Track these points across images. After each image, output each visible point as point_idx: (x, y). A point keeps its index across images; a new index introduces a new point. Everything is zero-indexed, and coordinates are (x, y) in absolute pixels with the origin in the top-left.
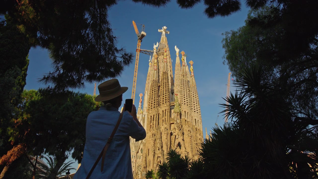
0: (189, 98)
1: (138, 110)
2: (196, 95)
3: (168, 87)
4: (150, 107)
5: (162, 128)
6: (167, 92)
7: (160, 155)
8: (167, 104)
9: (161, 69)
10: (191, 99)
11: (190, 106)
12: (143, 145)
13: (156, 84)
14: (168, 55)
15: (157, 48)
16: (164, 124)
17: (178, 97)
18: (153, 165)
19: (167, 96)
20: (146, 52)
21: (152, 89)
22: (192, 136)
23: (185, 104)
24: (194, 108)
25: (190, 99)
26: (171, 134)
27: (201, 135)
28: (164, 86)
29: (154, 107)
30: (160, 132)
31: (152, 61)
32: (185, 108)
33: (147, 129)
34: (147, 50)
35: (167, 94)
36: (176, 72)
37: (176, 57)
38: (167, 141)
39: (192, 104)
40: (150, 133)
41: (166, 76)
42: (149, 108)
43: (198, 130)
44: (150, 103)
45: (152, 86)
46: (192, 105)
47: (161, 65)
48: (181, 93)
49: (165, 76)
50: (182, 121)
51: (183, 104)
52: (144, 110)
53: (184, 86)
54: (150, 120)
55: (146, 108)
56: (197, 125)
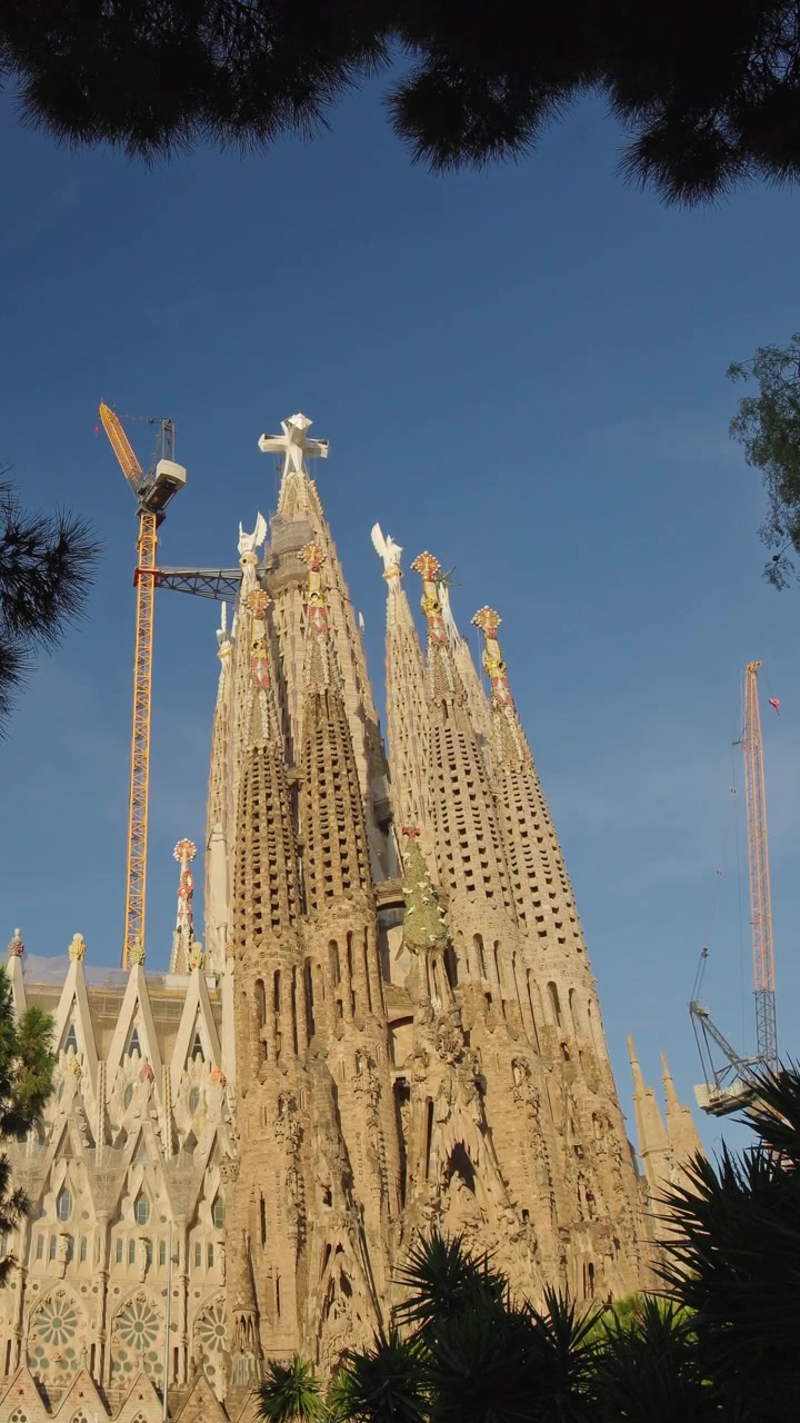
0: (496, 846)
1: (176, 946)
2: (543, 825)
3: (351, 784)
5: (340, 1056)
6: (348, 821)
7: (339, 1237)
8: (356, 897)
9: (295, 676)
10: (510, 855)
11: (508, 900)
12: (224, 1173)
13: (273, 773)
14: (333, 585)
15: (259, 551)
16: (348, 1029)
17: (423, 846)
18: (300, 1305)
19: (350, 848)
20: (191, 581)
21: (249, 809)
22: (543, 1097)
23: (471, 888)
24: (538, 911)
25: (500, 856)
26: (402, 1092)
27: (602, 1086)
28: (323, 783)
30: (327, 1082)
31: (233, 634)
32: (472, 916)
33: (242, 1064)
34: (202, 571)
35: (348, 834)
36: (392, 690)
37: (387, 596)
38: (374, 1139)
39: (518, 886)
40: (260, 1090)
41: (334, 718)
42: (243, 927)
43: (575, 1058)
44: (248, 897)
45: (250, 788)
46: (517, 894)
47: (296, 654)
48: (441, 819)
49: (323, 720)
50: (462, 1002)
51: (462, 887)
52: (211, 947)
53: (454, 773)
54: (255, 1006)
55: (222, 930)
56: (569, 1024)
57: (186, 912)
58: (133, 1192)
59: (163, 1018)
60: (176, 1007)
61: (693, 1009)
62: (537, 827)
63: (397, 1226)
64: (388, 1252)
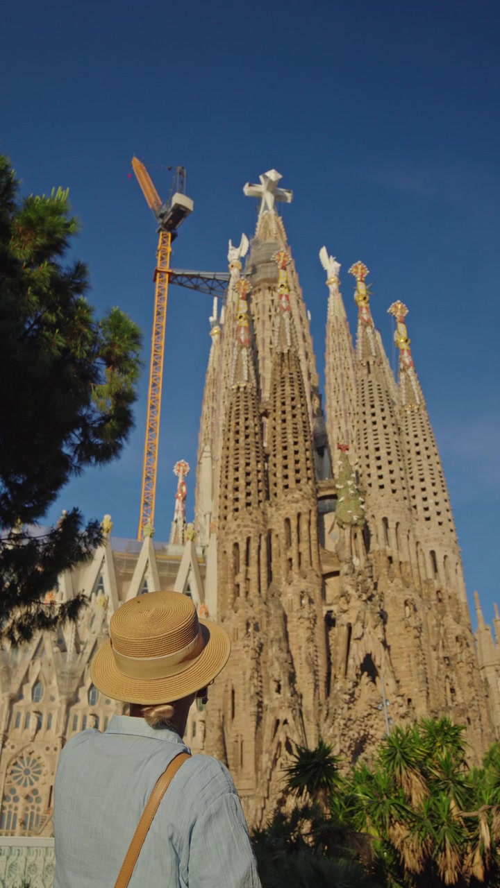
0: (399, 460)
1: (174, 531)
2: (431, 447)
3: (303, 414)
4: (229, 503)
5: (289, 595)
6: (301, 439)
7: (285, 714)
8: (304, 490)
10: (408, 466)
11: (406, 495)
13: (250, 404)
15: (242, 260)
16: (296, 577)
17: (350, 458)
18: (257, 760)
19: (301, 457)
20: (194, 280)
21: (233, 428)
22: (424, 625)
23: (382, 487)
24: (425, 504)
25: (402, 466)
26: (330, 622)
27: (462, 619)
28: (284, 412)
29: (248, 504)
30: (280, 612)
31: (221, 321)
32: (381, 505)
33: (222, 599)
34: (203, 274)
35: (301, 448)
36: (330, 359)
37: (328, 296)
38: (311, 650)
39: (413, 487)
40: (234, 616)
41: (293, 369)
42: (226, 508)
43: (446, 601)
44: (230, 487)
45: (233, 414)
46: (412, 493)
47: (264, 334)
48: (363, 441)
49: (286, 371)
50: (373, 562)
51: (375, 486)
52: (199, 528)
53: (373, 410)
54: (232, 560)
55: (208, 516)
56: (443, 578)
57: (181, 509)
59: (165, 573)
60: (175, 567)
62: (427, 448)
63: (324, 708)
64: (318, 725)
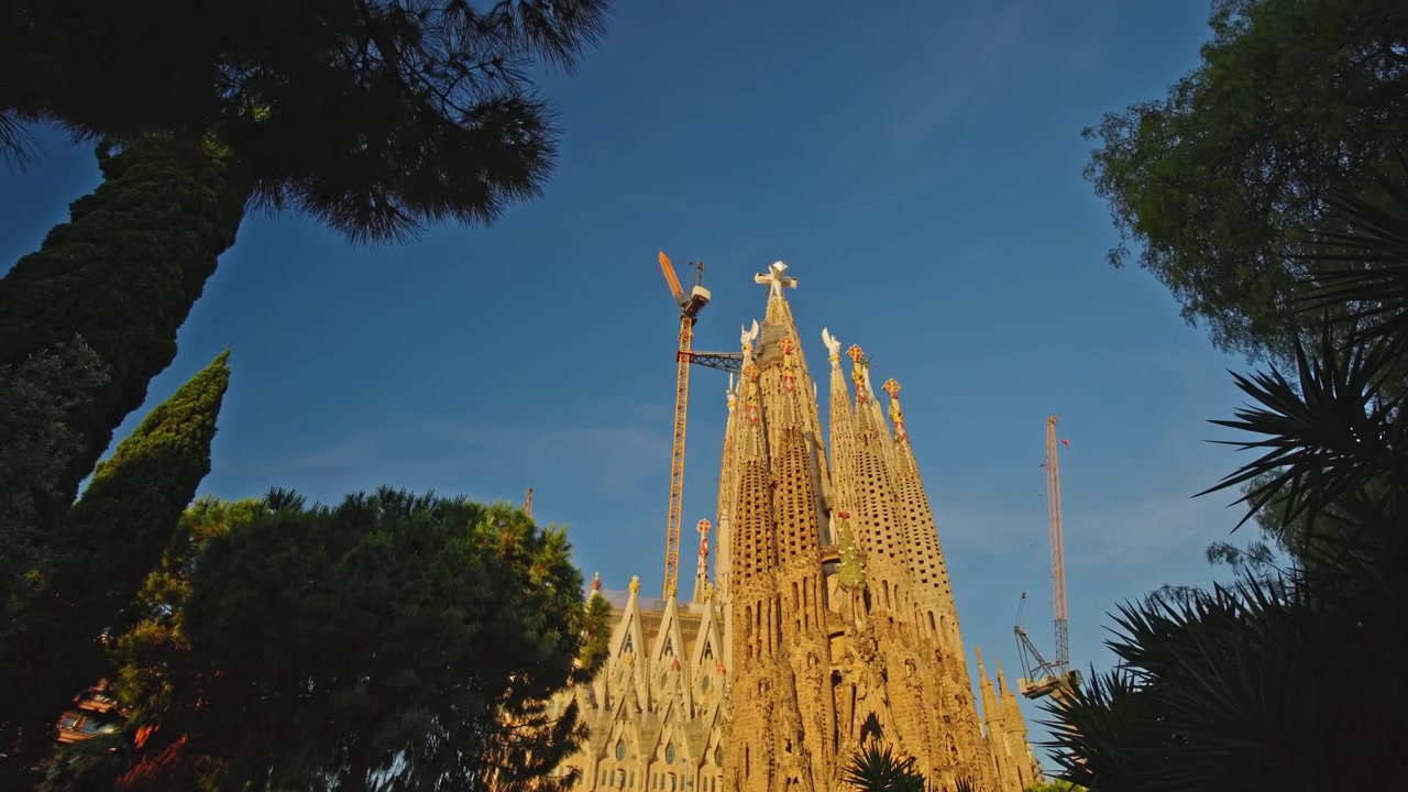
0: (896, 526)
1: (697, 586)
2: (925, 513)
4: (741, 569)
5: (798, 656)
6: (806, 508)
7: (795, 773)
8: (810, 556)
9: (774, 419)
10: (904, 531)
11: (903, 559)
12: (723, 731)
13: (759, 477)
14: (798, 364)
15: (753, 342)
16: (803, 639)
17: (851, 526)
19: (806, 525)
20: (712, 360)
21: (744, 499)
22: (924, 684)
23: (881, 551)
24: (922, 567)
25: (898, 532)
26: (836, 679)
27: (961, 678)
28: (790, 484)
29: (759, 570)
30: (789, 673)
31: (737, 391)
32: (882, 568)
33: (736, 660)
34: (718, 353)
35: (805, 516)
36: (834, 429)
37: (831, 372)
38: (819, 710)
39: (910, 551)
40: (748, 677)
41: (798, 444)
42: (739, 573)
43: (945, 660)
44: (742, 554)
45: (745, 486)
46: (910, 556)
47: (775, 405)
48: (862, 508)
49: (791, 445)
50: (875, 623)
51: (875, 550)
52: (718, 586)
53: (871, 480)
54: (745, 623)
55: (726, 575)
56: (941, 638)
57: (703, 564)
58: (665, 742)
59: (687, 630)
60: (696, 624)
61: (1017, 630)
62: (921, 514)
63: (832, 766)
64: (827, 784)
